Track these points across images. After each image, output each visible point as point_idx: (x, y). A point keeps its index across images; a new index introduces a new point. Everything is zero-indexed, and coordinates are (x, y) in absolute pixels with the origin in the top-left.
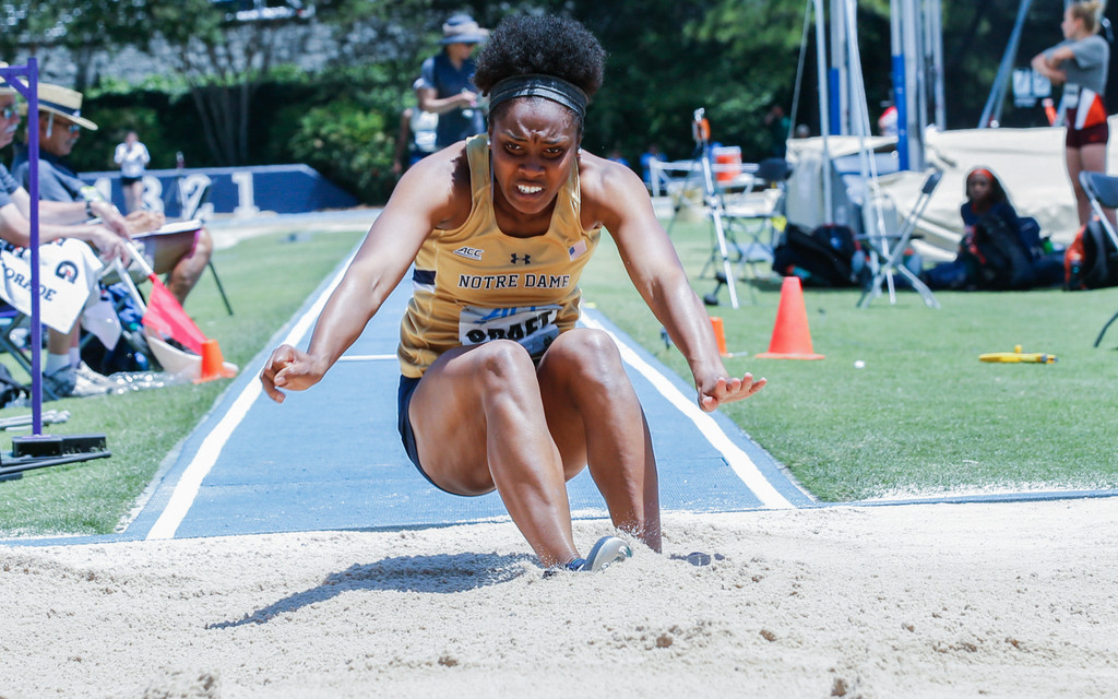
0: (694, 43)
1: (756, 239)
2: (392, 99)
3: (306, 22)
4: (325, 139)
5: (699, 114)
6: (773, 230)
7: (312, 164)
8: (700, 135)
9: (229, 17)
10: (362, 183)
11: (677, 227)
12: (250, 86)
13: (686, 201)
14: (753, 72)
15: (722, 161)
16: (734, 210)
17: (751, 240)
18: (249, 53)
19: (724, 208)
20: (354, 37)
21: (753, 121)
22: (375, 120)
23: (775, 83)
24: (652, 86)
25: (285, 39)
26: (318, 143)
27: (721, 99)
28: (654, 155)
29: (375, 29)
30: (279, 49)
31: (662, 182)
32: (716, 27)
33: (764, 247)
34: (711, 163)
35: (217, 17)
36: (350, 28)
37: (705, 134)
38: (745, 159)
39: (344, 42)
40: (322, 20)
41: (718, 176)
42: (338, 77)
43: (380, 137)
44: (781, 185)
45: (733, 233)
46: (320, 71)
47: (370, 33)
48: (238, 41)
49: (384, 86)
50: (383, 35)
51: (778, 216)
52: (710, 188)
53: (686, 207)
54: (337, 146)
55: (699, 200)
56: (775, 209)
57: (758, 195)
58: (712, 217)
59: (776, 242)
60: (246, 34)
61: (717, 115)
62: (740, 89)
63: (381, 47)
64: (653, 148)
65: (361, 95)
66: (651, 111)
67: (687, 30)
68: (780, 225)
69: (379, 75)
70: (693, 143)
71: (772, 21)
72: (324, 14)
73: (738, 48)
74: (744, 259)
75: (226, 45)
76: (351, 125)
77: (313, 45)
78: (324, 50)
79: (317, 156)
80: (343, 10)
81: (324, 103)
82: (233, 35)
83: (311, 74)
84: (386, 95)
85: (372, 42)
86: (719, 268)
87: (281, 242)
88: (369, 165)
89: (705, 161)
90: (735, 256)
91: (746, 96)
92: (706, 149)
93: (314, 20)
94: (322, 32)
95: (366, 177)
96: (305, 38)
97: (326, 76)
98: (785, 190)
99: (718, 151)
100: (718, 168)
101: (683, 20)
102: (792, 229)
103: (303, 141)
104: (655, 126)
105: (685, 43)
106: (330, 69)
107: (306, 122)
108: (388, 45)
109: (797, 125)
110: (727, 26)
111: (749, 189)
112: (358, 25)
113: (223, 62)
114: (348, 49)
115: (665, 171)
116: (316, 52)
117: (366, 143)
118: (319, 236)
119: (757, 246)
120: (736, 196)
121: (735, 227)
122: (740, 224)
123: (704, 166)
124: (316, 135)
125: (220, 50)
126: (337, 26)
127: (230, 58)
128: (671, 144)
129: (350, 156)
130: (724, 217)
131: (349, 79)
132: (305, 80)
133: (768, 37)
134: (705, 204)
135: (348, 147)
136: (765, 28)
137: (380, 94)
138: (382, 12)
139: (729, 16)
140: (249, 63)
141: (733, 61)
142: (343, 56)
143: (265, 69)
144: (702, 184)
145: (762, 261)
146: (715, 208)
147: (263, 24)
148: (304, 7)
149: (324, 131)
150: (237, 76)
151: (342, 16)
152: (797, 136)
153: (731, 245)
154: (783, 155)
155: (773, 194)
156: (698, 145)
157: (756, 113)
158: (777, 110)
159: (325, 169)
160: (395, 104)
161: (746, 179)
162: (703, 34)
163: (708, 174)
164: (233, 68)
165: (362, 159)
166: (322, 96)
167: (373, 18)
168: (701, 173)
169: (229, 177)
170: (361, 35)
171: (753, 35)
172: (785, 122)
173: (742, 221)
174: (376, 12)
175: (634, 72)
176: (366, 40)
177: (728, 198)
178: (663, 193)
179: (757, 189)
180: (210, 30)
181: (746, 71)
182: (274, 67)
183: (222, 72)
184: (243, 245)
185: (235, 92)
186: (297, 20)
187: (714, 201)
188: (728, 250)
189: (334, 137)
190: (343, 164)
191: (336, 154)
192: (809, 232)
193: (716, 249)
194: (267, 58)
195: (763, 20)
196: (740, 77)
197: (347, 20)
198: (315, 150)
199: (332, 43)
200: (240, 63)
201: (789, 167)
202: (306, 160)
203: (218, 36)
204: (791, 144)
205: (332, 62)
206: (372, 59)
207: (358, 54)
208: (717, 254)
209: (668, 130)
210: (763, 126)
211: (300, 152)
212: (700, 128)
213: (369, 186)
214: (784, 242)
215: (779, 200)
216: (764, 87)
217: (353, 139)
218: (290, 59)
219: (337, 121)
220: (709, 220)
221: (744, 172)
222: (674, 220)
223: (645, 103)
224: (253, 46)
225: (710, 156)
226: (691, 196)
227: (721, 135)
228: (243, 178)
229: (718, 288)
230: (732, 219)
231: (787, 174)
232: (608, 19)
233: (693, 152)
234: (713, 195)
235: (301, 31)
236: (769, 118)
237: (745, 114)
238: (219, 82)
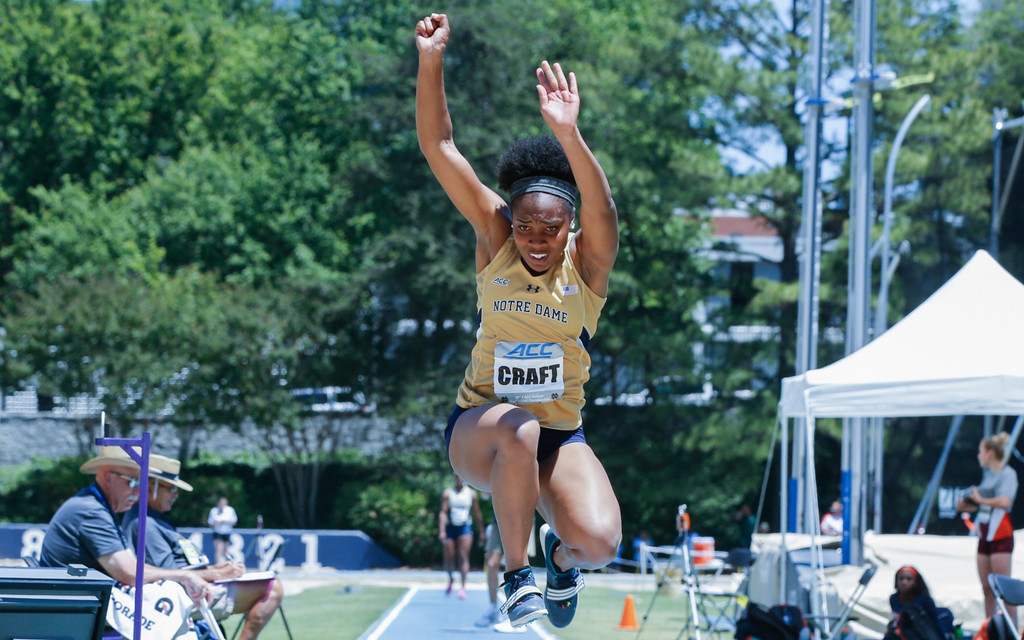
0: (681, 451)
1: (722, 613)
2: (434, 482)
3: (368, 416)
4: (378, 511)
5: (682, 509)
6: (737, 606)
7: (367, 531)
8: (682, 526)
9: (306, 409)
10: (406, 549)
11: (659, 599)
12: (320, 464)
13: (667, 579)
14: (728, 477)
15: (699, 548)
16: (706, 588)
17: (718, 614)
18: (321, 438)
19: (698, 586)
20: (407, 431)
21: (726, 517)
22: (420, 498)
23: (746, 487)
24: (645, 484)
25: (350, 429)
26: (373, 514)
27: (701, 498)
28: (644, 540)
29: (424, 424)
30: (346, 436)
31: (649, 562)
32: (700, 439)
33: (728, 620)
34: (689, 549)
35: (297, 407)
36: (404, 423)
37: (686, 525)
38: (718, 548)
39: (398, 433)
40: (381, 415)
41: (695, 560)
42: (391, 462)
43: (422, 512)
44: (745, 570)
45: (704, 607)
46: (377, 456)
47: (420, 428)
48: (313, 428)
49: (428, 471)
50: (430, 430)
51: (741, 594)
52: (688, 570)
53: (667, 583)
54: (388, 517)
55: (678, 579)
56: (739, 590)
57: (726, 578)
58: (688, 593)
59: (738, 617)
60: (320, 422)
61: (697, 510)
62: (717, 490)
63: (428, 439)
64: (643, 534)
65: (409, 477)
66: (643, 504)
67: (677, 440)
68: (743, 603)
69: (425, 463)
70: (677, 533)
71: (745, 437)
72: (384, 410)
73: (717, 458)
74: (712, 629)
75: (303, 431)
76: (401, 502)
77: (374, 435)
78: (382, 439)
79: (372, 524)
80: (399, 407)
81: (380, 482)
82: (309, 423)
83: (370, 458)
84: (430, 478)
85: (421, 435)
86: (692, 635)
87: (338, 593)
88: (413, 535)
89: (685, 547)
90: (705, 626)
91: (722, 496)
92: (687, 538)
93: (375, 415)
94: (381, 424)
95: (410, 544)
96: (367, 429)
97: (382, 460)
98: (749, 575)
99: (696, 539)
100: (695, 553)
101: (674, 432)
102: (752, 607)
103: (360, 512)
104: (646, 517)
105: (674, 450)
106: (386, 455)
107: (364, 496)
108: (434, 438)
109: (761, 522)
110: (709, 439)
111: (719, 572)
112: (410, 421)
113: (299, 444)
114: (401, 439)
115: (652, 553)
116: (375, 440)
117: (411, 517)
118: (369, 590)
119: (723, 619)
120: (709, 577)
121: (706, 603)
122: (710, 600)
123: (684, 552)
124: (371, 508)
125: (298, 435)
126: (393, 421)
127: (305, 441)
128: (658, 532)
129: (398, 527)
130: (696, 593)
131: (400, 464)
132: (365, 463)
133: (741, 450)
134: (683, 582)
135: (397, 520)
136: (740, 442)
137: (425, 477)
138: (430, 410)
139: (711, 431)
140: (320, 446)
141: (712, 468)
142: (397, 445)
143: (333, 452)
144: (681, 566)
145: (726, 631)
146: (691, 586)
147: (334, 415)
148: (367, 404)
149: (378, 504)
150: (310, 456)
151: (398, 413)
152: (760, 532)
153: (703, 618)
154: (748, 545)
155: (739, 578)
156: (680, 535)
157: (728, 511)
158: (746, 509)
159: (377, 535)
160: (437, 487)
161: (717, 564)
162: (689, 444)
163: (687, 558)
164: (308, 450)
165: (407, 529)
166: (377, 476)
167: (423, 416)
168: (682, 557)
169: (299, 538)
170: (413, 429)
171: (730, 447)
172: (752, 519)
173: (712, 598)
174: (425, 411)
175: (632, 472)
176: (416, 433)
177: (702, 578)
178: (650, 571)
179: (726, 572)
180: (290, 418)
181: (722, 476)
182: (340, 451)
183: (298, 452)
184: (307, 593)
185: (308, 468)
186: (361, 414)
187: (690, 580)
188: (699, 621)
189: (385, 510)
190: (392, 532)
191: (387, 524)
192: (766, 610)
193: (690, 619)
194: (335, 443)
195: (738, 436)
196: (717, 480)
197: (402, 416)
198: (370, 519)
199: (389, 434)
200: (313, 445)
201: (753, 556)
202: (361, 527)
203: (297, 423)
204: (756, 538)
205: (387, 449)
206: (419, 449)
207: (408, 444)
208: (691, 624)
209: (656, 521)
210: (733, 521)
211: (357, 521)
212: (682, 521)
213: (411, 551)
214: (745, 617)
215: (743, 582)
216: (736, 490)
217: (400, 512)
218: (354, 446)
219: (389, 497)
220: (685, 595)
221: (717, 558)
222: (657, 594)
223: (639, 498)
224: (325, 433)
225: (689, 544)
226: (672, 575)
227: (699, 527)
228: (310, 539)
230: (704, 595)
231: (751, 562)
232: (613, 428)
233: (675, 540)
234: (690, 575)
235: (364, 423)
236: (739, 515)
237: (719, 511)
238: (295, 460)
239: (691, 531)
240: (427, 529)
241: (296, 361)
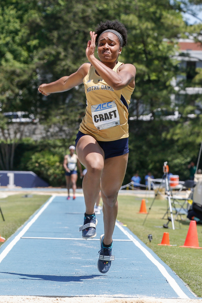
0: (165, 139)
1: (182, 207)
2: (63, 151)
3: (35, 124)
4: (39, 163)
5: (165, 164)
6: (188, 204)
7: (35, 172)
8: (165, 171)
9: (10, 121)
10: (51, 179)
11: (156, 201)
12: (15, 144)
13: (159, 193)
14: (185, 150)
15: (173, 180)
16: (175, 197)
17: (180, 207)
18: (16, 133)
19: (172, 196)
20: (51, 130)
21: (184, 167)
22: (56, 158)
23: (192, 155)
24: (150, 153)
25: (28, 129)
26: (37, 165)
27: (173, 159)
28: (150, 176)
29: (59, 128)
30: (26, 132)
31: (152, 185)
32: (173, 134)
33: (184, 210)
34: (168, 180)
35: (6, 120)
36: (50, 127)
37: (167, 170)
38: (180, 180)
39: (48, 131)
40: (41, 124)
41: (171, 185)
42: (45, 143)
43: (58, 164)
44: (192, 189)
45: (174, 204)
46: (39, 140)
47: (57, 129)
48: (12, 129)
49: (60, 147)
50: (61, 130)
51: (190, 199)
52: (168, 189)
53: (159, 194)
54: (43, 166)
55: (164, 193)
56: (189, 197)
57: (184, 192)
58: (168, 198)
59: (189, 208)
60: (15, 126)
61: (172, 164)
62: (180, 156)
63: (60, 134)
64: (149, 174)
65: (52, 149)
66: (149, 161)
67: (164, 135)
68: (191, 203)
69: (59, 143)
70: (163, 173)
71: (192, 134)
72: (42, 121)
73: (180, 142)
74: (178, 213)
75: (8, 130)
76: (49, 160)
77: (38, 132)
78: (41, 133)
79: (37, 169)
80: (48, 120)
81: (40, 151)
82: (11, 127)
83: (36, 141)
84: (61, 150)
85: (57, 132)
86: (169, 216)
87: (22, 197)
88: (54, 173)
89: (167, 180)
90: (174, 212)
91: (182, 158)
92: (167, 176)
93: (38, 124)
94: (41, 128)
95: (52, 177)
96: (35, 129)
97: (41, 142)
98: (193, 191)
99: (171, 176)
100: (170, 182)
101: (162, 131)
102: (194, 204)
103: (32, 164)
104: (151, 166)
105: (163, 139)
106: (43, 140)
107: (33, 157)
108: (62, 134)
109: (198, 169)
110: (177, 134)
111: (181, 190)
112: (53, 126)
113: (7, 135)
114: (49, 134)
115: (153, 182)
116: (38, 134)
117: (53, 166)
118: (35, 196)
119: (182, 209)
120: (177, 192)
121: (176, 203)
122: (177, 202)
123: (166, 181)
124: (36, 162)
125: (6, 131)
126: (46, 126)
127: (9, 134)
128: (156, 173)
129: (47, 170)
130: (171, 199)
131: (49, 144)
132: (34, 143)
133: (190, 139)
134: (166, 194)
135: (47, 167)
136: (190, 136)
137: (59, 150)
138: (61, 122)
139: (178, 131)
140: (15, 136)
141: (178, 146)
142: (47, 136)
143: (21, 139)
144: (165, 187)
145: (184, 214)
146: (169, 195)
147: (21, 123)
148: (35, 119)
149: (39, 161)
150: (11, 140)
151: (48, 123)
152: (198, 173)
153: (174, 209)
154: (193, 179)
155: (189, 192)
156: (165, 174)
157: (185, 164)
158: (192, 164)
159: (39, 173)
160: (64, 153)
161: (180, 186)
162: (169, 136)
163: (167, 184)
164: (10, 138)
165: (51, 171)
166: (39, 149)
167: (58, 124)
168: (165, 183)
169: (6, 174)
170: (54, 129)
171: (185, 138)
172: (194, 168)
173: (178, 201)
174: (59, 122)
175: (145, 148)
176: (55, 131)
177: (173, 192)
178: (152, 189)
179: (183, 190)
180: (3, 125)
181: (182, 150)
182: (24, 138)
183: (6, 139)
184: (9, 197)
185: (10, 146)
186: (33, 123)
187: (169, 193)
188: (172, 210)
189: (42, 163)
190: (45, 172)
191: (43, 169)
193: (168, 209)
194: (22, 135)
195: (189, 133)
196: (180, 152)
197: (50, 124)
198: (36, 167)
199: (44, 132)
200: (12, 136)
201: (195, 183)
202: (33, 170)
203: (6, 127)
204: (196, 176)
205: (43, 138)
206: (56, 137)
207: (52, 136)
208: (169, 211)
209: (155, 168)
210: (187, 169)
211: (31, 167)
212: (165, 168)
213: (53, 180)
214: (191, 208)
215: (191, 194)
216: (188, 156)
217: (49, 164)
218: (29, 136)
219: (44, 158)
220: (166, 199)
221: (179, 184)
222: (155, 199)
223: (147, 158)
224: (17, 131)
225: (168, 178)
226: (161, 191)
227: (173, 170)
228: (11, 175)
229: (168, 222)
230: (174, 200)
231: (194, 186)
232: (137, 130)
233: (163, 176)
234: (169, 191)
235: (34, 127)
236: (189, 166)
237: (181, 165)
238: (5, 142)
239: (169, 173)
240: (60, 171)
241: (5, 101)
